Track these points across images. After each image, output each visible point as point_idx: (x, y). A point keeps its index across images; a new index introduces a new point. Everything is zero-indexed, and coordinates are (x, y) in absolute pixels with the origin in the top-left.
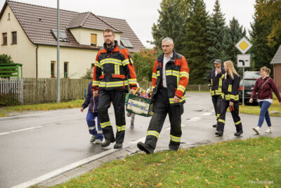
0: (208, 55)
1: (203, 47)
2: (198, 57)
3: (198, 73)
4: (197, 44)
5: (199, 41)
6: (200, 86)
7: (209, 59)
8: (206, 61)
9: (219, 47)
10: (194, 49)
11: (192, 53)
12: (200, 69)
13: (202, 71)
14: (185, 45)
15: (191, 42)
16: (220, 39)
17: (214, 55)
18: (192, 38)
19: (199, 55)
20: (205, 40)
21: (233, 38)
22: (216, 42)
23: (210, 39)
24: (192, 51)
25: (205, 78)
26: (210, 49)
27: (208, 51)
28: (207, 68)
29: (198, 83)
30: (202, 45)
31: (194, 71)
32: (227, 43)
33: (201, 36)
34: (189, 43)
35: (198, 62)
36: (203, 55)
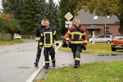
0: (36, 19)
1: (33, 14)
2: (30, 19)
3: (30, 29)
4: (30, 12)
5: (31, 10)
6: (31, 36)
7: (37, 21)
8: (35, 21)
9: (42, 14)
10: (28, 14)
11: (27, 17)
12: (31, 26)
13: (33, 27)
14: (23, 12)
15: (26, 11)
16: (43, 10)
17: (39, 19)
18: (27, 8)
19: (31, 18)
20: (35, 10)
21: (50, 9)
22: (41, 11)
23: (37, 9)
24: (27, 16)
25: (34, 32)
26: (37, 15)
27: (36, 16)
28: (36, 26)
29: (30, 35)
30: (32, 12)
31: (28, 27)
32: (47, 12)
33: (32, 7)
34: (25, 11)
35: (30, 22)
36: (33, 18)
